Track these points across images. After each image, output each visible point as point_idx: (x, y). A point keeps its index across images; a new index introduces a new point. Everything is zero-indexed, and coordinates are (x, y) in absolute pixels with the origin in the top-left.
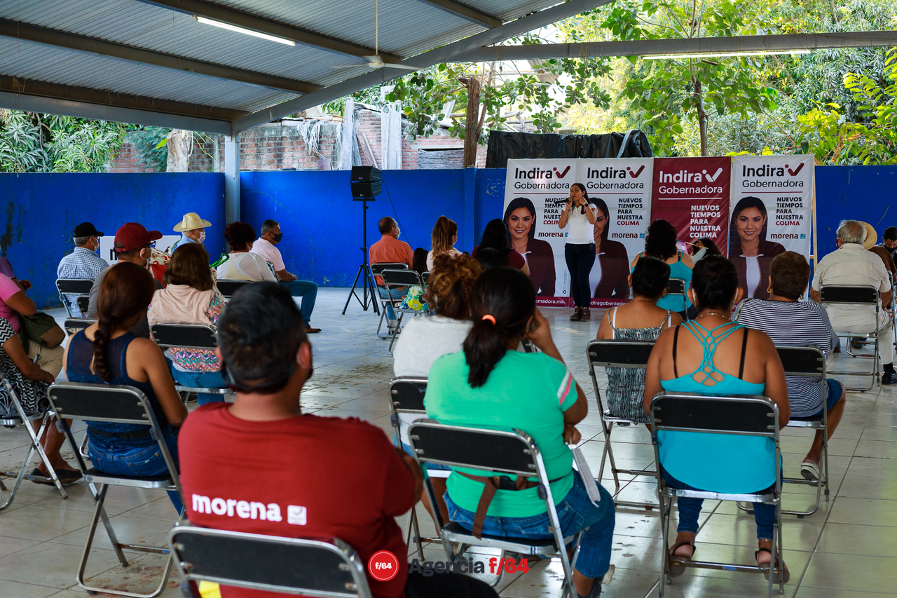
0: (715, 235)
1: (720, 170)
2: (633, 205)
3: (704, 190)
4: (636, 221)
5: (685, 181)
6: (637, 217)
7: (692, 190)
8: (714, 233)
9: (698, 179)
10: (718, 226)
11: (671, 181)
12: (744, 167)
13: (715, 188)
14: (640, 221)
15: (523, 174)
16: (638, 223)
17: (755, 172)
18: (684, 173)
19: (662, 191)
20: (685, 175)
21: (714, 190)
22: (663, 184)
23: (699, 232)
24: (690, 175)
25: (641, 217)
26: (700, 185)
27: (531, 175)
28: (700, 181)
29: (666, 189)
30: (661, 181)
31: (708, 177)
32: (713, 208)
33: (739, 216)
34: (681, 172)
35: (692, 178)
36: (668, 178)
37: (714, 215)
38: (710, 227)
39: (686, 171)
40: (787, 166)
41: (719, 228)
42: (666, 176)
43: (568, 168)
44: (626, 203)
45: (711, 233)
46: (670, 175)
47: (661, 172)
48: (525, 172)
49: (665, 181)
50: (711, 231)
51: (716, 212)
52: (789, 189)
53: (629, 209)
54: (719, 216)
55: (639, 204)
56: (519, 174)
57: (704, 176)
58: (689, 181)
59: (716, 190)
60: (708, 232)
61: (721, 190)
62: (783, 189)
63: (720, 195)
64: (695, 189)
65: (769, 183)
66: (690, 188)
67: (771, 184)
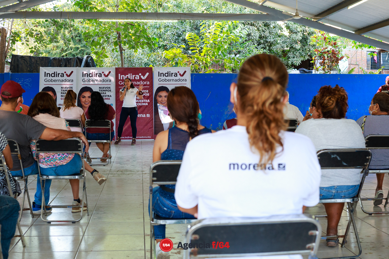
0: (147, 104)
1: (148, 74)
2: (106, 90)
3: (140, 83)
4: (109, 97)
5: (131, 79)
6: (108, 96)
7: (135, 83)
8: (147, 103)
9: (137, 78)
10: (148, 100)
11: (124, 79)
12: (159, 72)
13: (146, 82)
14: (110, 98)
15: (48, 75)
16: (109, 99)
17: (164, 75)
18: (130, 75)
19: (120, 83)
20: (131, 76)
21: (145, 83)
22: (121, 80)
23: (139, 103)
24: (134, 76)
25: (111, 96)
26: (139, 81)
27: (53, 75)
28: (138, 78)
29: (122, 82)
30: (119, 79)
31: (142, 77)
32: (145, 91)
33: (158, 95)
34: (129, 74)
35: (135, 77)
36: (123, 77)
37: (146, 94)
38: (144, 100)
39: (131, 74)
40: (178, 72)
41: (149, 101)
42: (122, 76)
43: (72, 72)
44: (103, 89)
45: (145, 103)
46: (124, 76)
47: (119, 75)
48: (49, 74)
49: (122, 79)
50: (145, 102)
51: (147, 93)
52: (180, 82)
53: (104, 92)
54: (148, 95)
55: (109, 89)
56: (46, 75)
57: (140, 76)
58: (133, 79)
59: (146, 83)
60: (144, 103)
61: (148, 83)
62: (177, 82)
63: (148, 85)
64: (136, 83)
65: (171, 80)
66: (134, 82)
67: (172, 80)
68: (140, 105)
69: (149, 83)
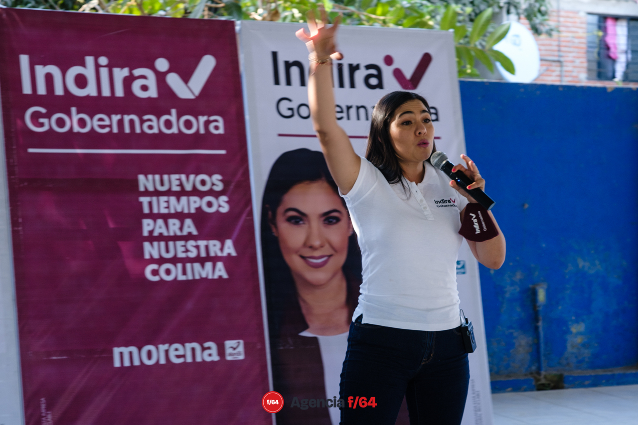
0: (221, 271)
1: (207, 64)
3: (168, 125)
5: (106, 93)
7: (132, 122)
8: (220, 265)
9: (145, 88)
10: (229, 243)
11: (60, 92)
12: (275, 55)
13: (202, 119)
18: (98, 66)
19: (35, 122)
20: (104, 72)
21: (199, 124)
22: (36, 98)
23: (174, 260)
24: (120, 74)
28: (153, 93)
29: (48, 116)
30: (27, 89)
31: (174, 80)
32: (203, 183)
33: (281, 210)
34: (90, 60)
35: (128, 82)
36: (49, 78)
37: (209, 205)
38: (202, 243)
39: (103, 61)
40: (389, 61)
41: (229, 248)
42: (40, 71)
45: (209, 265)
46: (54, 71)
47: (24, 59)
49: (42, 90)
50: (208, 258)
51: (217, 195)
54: (225, 209)
57: (161, 78)
58: (120, 92)
59: (207, 123)
60: (201, 260)
61: (219, 126)
63: (219, 142)
64: (142, 122)
65: (349, 108)
66: (127, 118)
67: (353, 111)
68: (181, 278)
69: (221, 124)
